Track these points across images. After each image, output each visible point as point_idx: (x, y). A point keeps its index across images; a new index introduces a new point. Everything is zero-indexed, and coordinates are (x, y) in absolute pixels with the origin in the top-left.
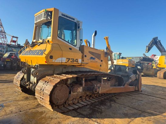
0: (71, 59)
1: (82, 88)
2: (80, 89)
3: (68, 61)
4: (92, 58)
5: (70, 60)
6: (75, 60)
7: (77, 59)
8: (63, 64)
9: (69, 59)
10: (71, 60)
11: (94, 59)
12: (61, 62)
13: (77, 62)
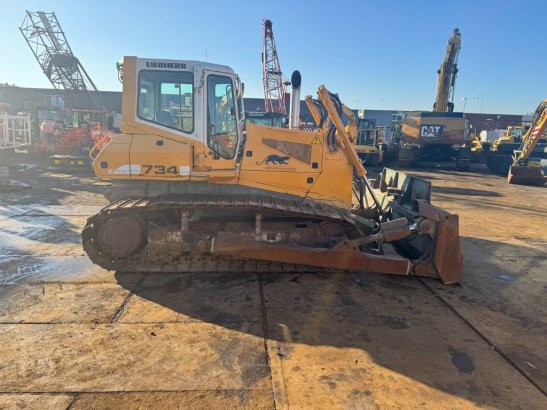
0: (156, 167)
1: (180, 233)
2: (176, 237)
3: (147, 172)
4: (272, 158)
5: (154, 170)
6: (167, 167)
7: (175, 168)
8: (133, 178)
9: (151, 167)
10: (157, 170)
11: (281, 160)
12: (128, 173)
13: (176, 172)
